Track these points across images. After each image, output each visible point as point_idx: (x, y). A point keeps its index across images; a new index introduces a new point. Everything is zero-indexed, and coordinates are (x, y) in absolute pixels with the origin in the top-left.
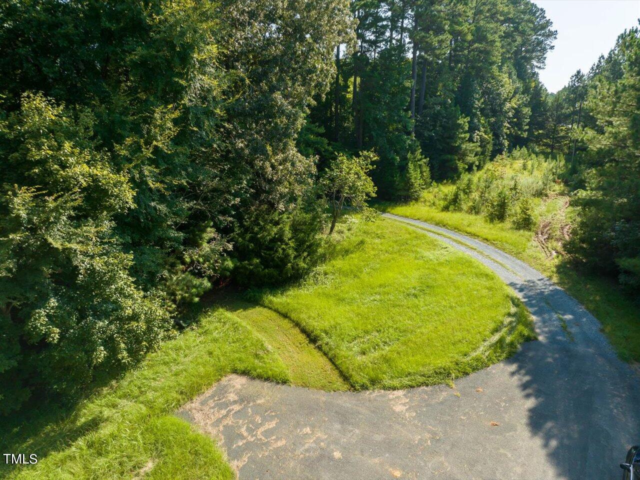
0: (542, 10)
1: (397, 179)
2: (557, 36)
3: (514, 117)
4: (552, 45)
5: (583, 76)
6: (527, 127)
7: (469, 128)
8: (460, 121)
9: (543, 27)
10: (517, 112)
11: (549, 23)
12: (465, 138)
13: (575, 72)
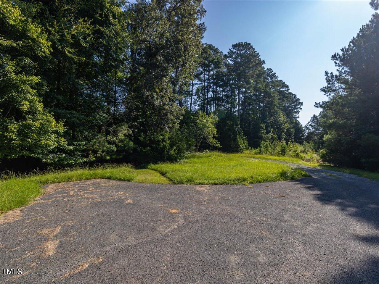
0: (295, 94)
1: (232, 143)
2: (303, 104)
3: (287, 132)
4: (301, 107)
5: (317, 116)
6: (294, 137)
7: (265, 128)
8: (261, 125)
9: (297, 101)
10: (288, 130)
11: (298, 99)
12: (264, 132)
13: (312, 116)
